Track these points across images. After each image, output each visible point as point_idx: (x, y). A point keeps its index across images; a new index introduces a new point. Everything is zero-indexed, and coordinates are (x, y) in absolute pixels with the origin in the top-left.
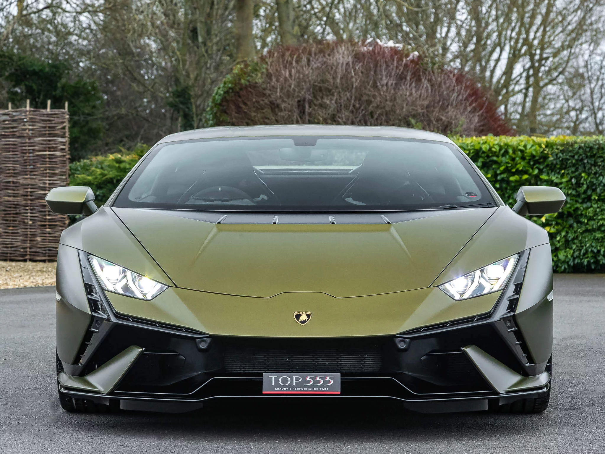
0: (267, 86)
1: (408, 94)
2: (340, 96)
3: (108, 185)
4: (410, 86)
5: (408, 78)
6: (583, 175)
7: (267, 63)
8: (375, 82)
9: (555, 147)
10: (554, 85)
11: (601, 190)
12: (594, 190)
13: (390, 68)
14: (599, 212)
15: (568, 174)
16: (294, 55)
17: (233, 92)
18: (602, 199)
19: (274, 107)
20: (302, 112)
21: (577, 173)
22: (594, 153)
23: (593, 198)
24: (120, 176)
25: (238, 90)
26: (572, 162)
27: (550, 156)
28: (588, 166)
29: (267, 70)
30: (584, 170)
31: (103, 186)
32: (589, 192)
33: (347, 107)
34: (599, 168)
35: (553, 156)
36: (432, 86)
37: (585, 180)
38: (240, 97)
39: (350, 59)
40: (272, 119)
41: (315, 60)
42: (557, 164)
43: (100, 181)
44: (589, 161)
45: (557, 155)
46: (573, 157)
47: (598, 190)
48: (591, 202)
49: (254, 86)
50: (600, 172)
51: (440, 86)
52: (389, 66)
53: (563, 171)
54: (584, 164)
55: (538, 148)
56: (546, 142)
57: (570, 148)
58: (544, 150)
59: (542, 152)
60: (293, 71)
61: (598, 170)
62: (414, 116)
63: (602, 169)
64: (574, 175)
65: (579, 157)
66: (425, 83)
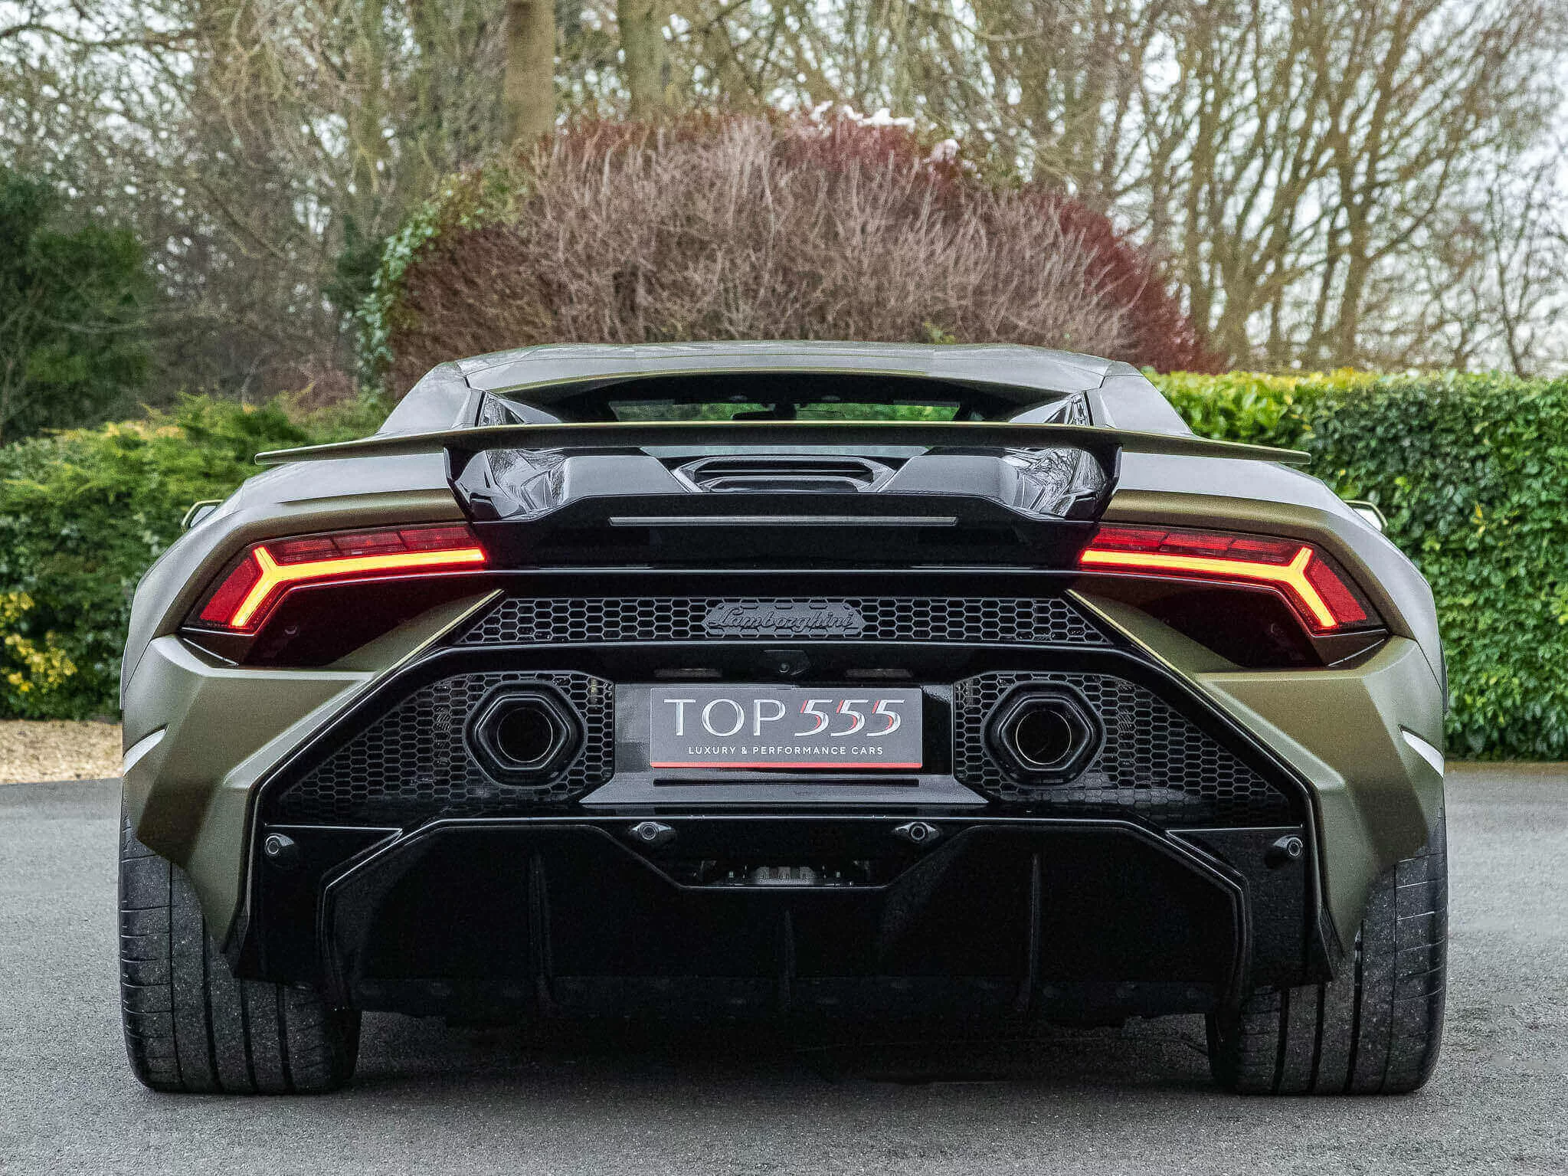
0: (530, 233)
1: (922, 255)
2: (732, 261)
3: (95, 507)
4: (928, 232)
5: (925, 211)
6: (1399, 481)
7: (533, 169)
8: (829, 222)
9: (1320, 403)
10: (1399, 253)
11: (1450, 524)
12: (1430, 526)
13: (874, 185)
14: (1444, 586)
15: (1357, 478)
16: (608, 146)
17: (437, 249)
18: (1453, 550)
19: (551, 292)
20: (629, 307)
21: (1380, 478)
22: (1431, 418)
23: (1426, 546)
24: (126, 483)
25: (450, 245)
26: (1368, 446)
27: (1307, 427)
28: (1413, 457)
29: (532, 187)
30: (1401, 467)
31: (79, 511)
32: (1417, 532)
33: (750, 293)
34: (1444, 461)
35: (1314, 430)
36: (992, 234)
37: (1405, 496)
38: (454, 261)
39: (762, 159)
40: (544, 325)
41: (664, 162)
42: (1325, 449)
43: (71, 497)
44: (1417, 443)
45: (1325, 425)
46: (1373, 430)
47: (1442, 524)
48: (1423, 559)
49: (496, 232)
50: (1446, 473)
51: (1014, 233)
52: (871, 179)
53: (1343, 472)
54: (1402, 450)
55: (1274, 407)
56: (1297, 388)
57: (1364, 407)
58: (1290, 411)
59: (1284, 417)
60: (605, 190)
61: (1441, 466)
62: (937, 318)
63: (1451, 465)
64: (1371, 483)
65: (1387, 430)
66: (973, 225)
